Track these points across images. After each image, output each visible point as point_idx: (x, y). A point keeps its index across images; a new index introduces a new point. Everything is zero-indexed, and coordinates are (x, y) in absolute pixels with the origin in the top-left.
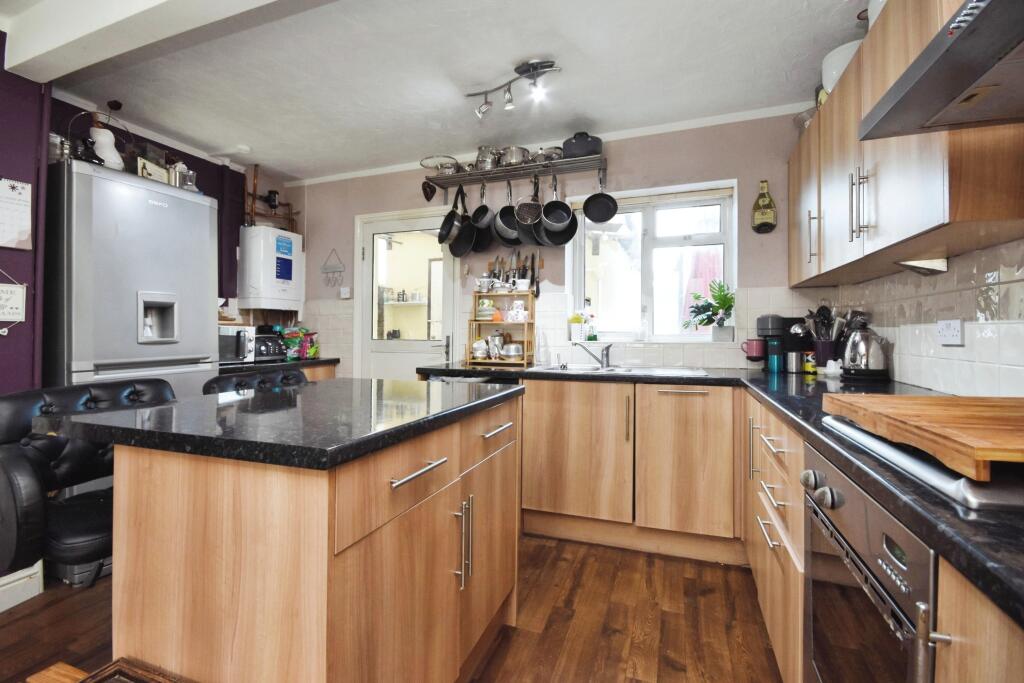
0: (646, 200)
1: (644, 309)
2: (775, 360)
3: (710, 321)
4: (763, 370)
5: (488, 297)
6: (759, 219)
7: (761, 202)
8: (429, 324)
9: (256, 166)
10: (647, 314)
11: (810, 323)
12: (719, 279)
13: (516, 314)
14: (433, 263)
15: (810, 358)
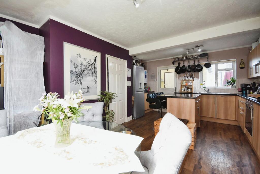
0: (216, 62)
1: (215, 82)
2: (244, 92)
3: (230, 85)
4: (242, 93)
5: (184, 81)
6: (241, 66)
7: (241, 63)
8: (164, 85)
9: (142, 60)
10: (216, 83)
11: (251, 85)
12: (232, 77)
13: (190, 84)
14: (165, 73)
15: (251, 91)
